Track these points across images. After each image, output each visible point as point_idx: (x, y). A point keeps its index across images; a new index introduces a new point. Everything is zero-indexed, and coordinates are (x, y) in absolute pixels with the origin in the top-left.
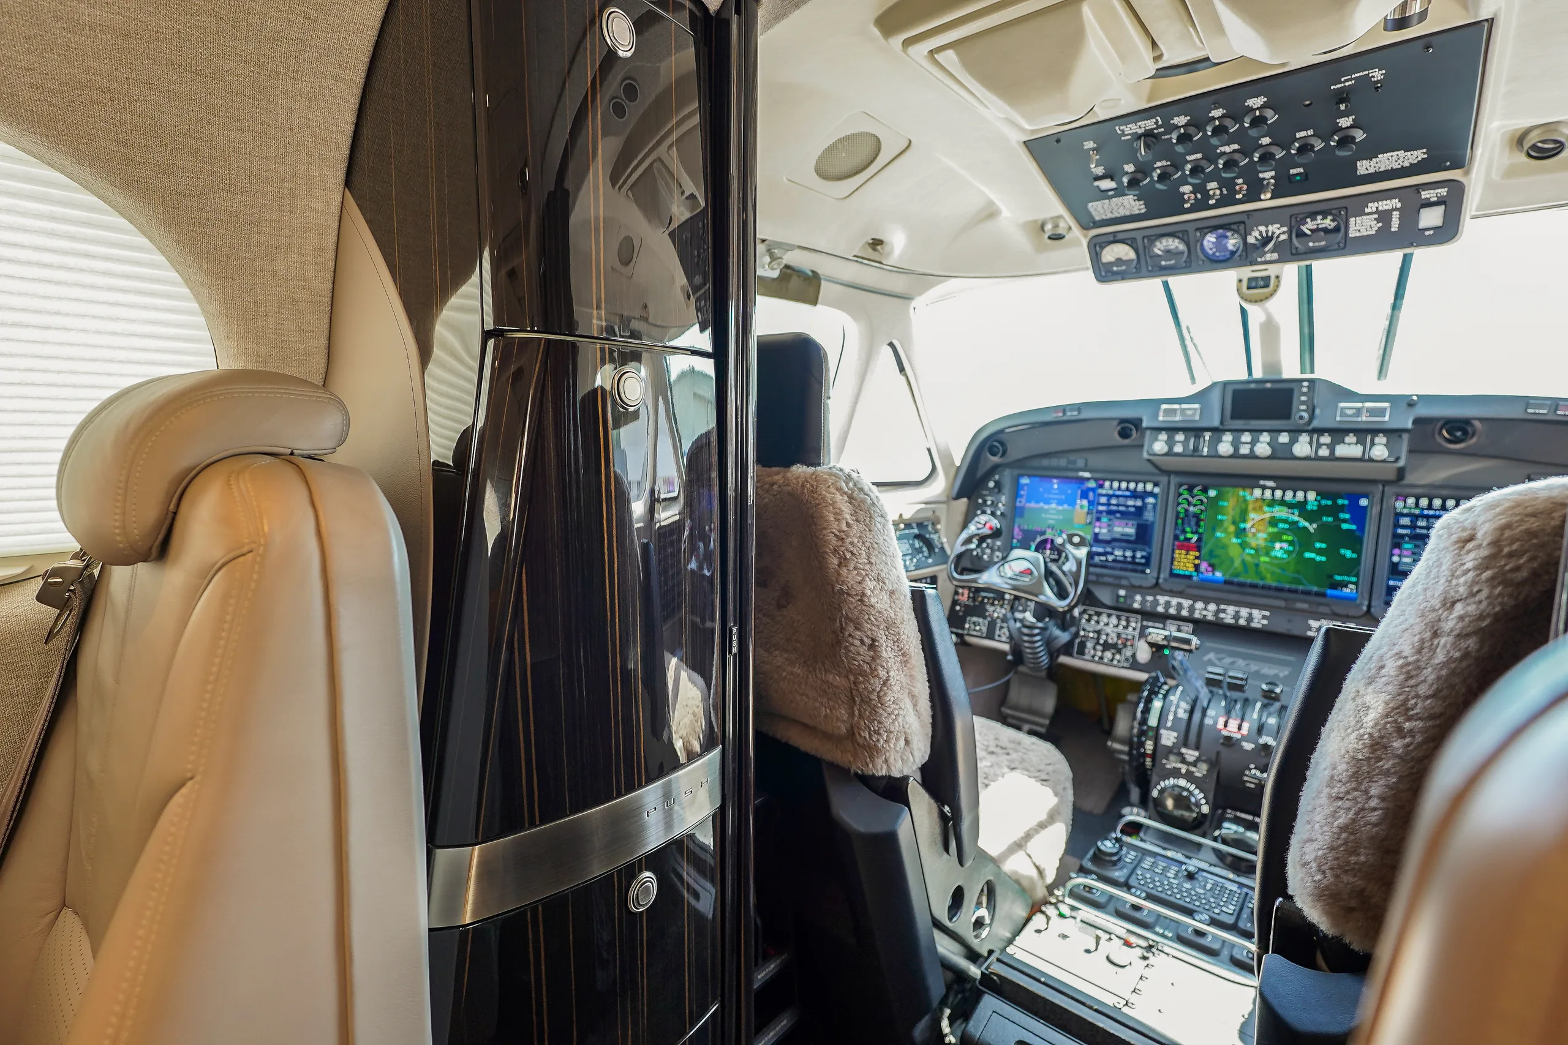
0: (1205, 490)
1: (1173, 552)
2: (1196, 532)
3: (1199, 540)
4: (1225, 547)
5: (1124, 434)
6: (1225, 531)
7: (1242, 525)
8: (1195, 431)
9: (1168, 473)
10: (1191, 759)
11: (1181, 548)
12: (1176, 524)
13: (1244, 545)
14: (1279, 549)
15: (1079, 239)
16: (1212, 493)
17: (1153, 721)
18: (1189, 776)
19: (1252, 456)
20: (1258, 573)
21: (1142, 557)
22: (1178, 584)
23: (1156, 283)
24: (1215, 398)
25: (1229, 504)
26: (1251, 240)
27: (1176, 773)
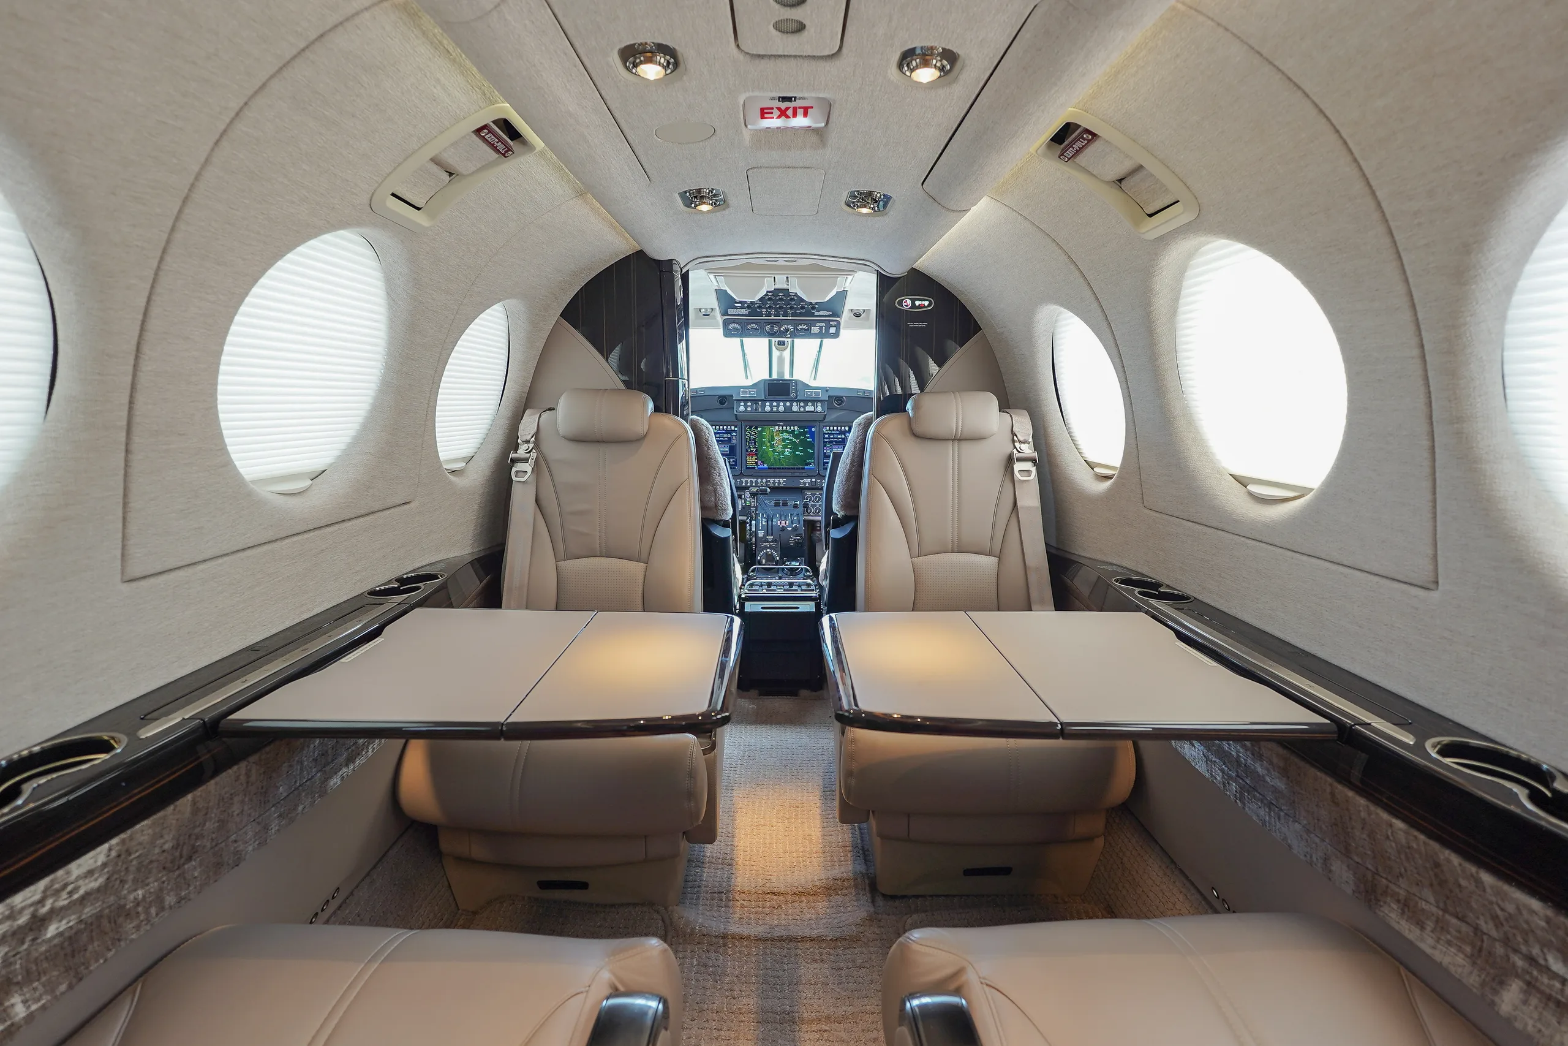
0: (756, 428)
1: (746, 457)
2: (755, 448)
3: (756, 451)
4: (767, 453)
5: (722, 403)
6: (766, 446)
7: (772, 443)
8: (755, 401)
9: (741, 421)
10: (770, 540)
11: (749, 455)
12: (746, 444)
13: (774, 451)
14: (787, 452)
15: (720, 319)
16: (759, 429)
17: (754, 529)
18: (771, 547)
19: (778, 412)
20: (780, 463)
21: (733, 461)
22: (750, 472)
23: (738, 339)
24: (762, 386)
25: (766, 433)
26: (782, 329)
27: (766, 547)
